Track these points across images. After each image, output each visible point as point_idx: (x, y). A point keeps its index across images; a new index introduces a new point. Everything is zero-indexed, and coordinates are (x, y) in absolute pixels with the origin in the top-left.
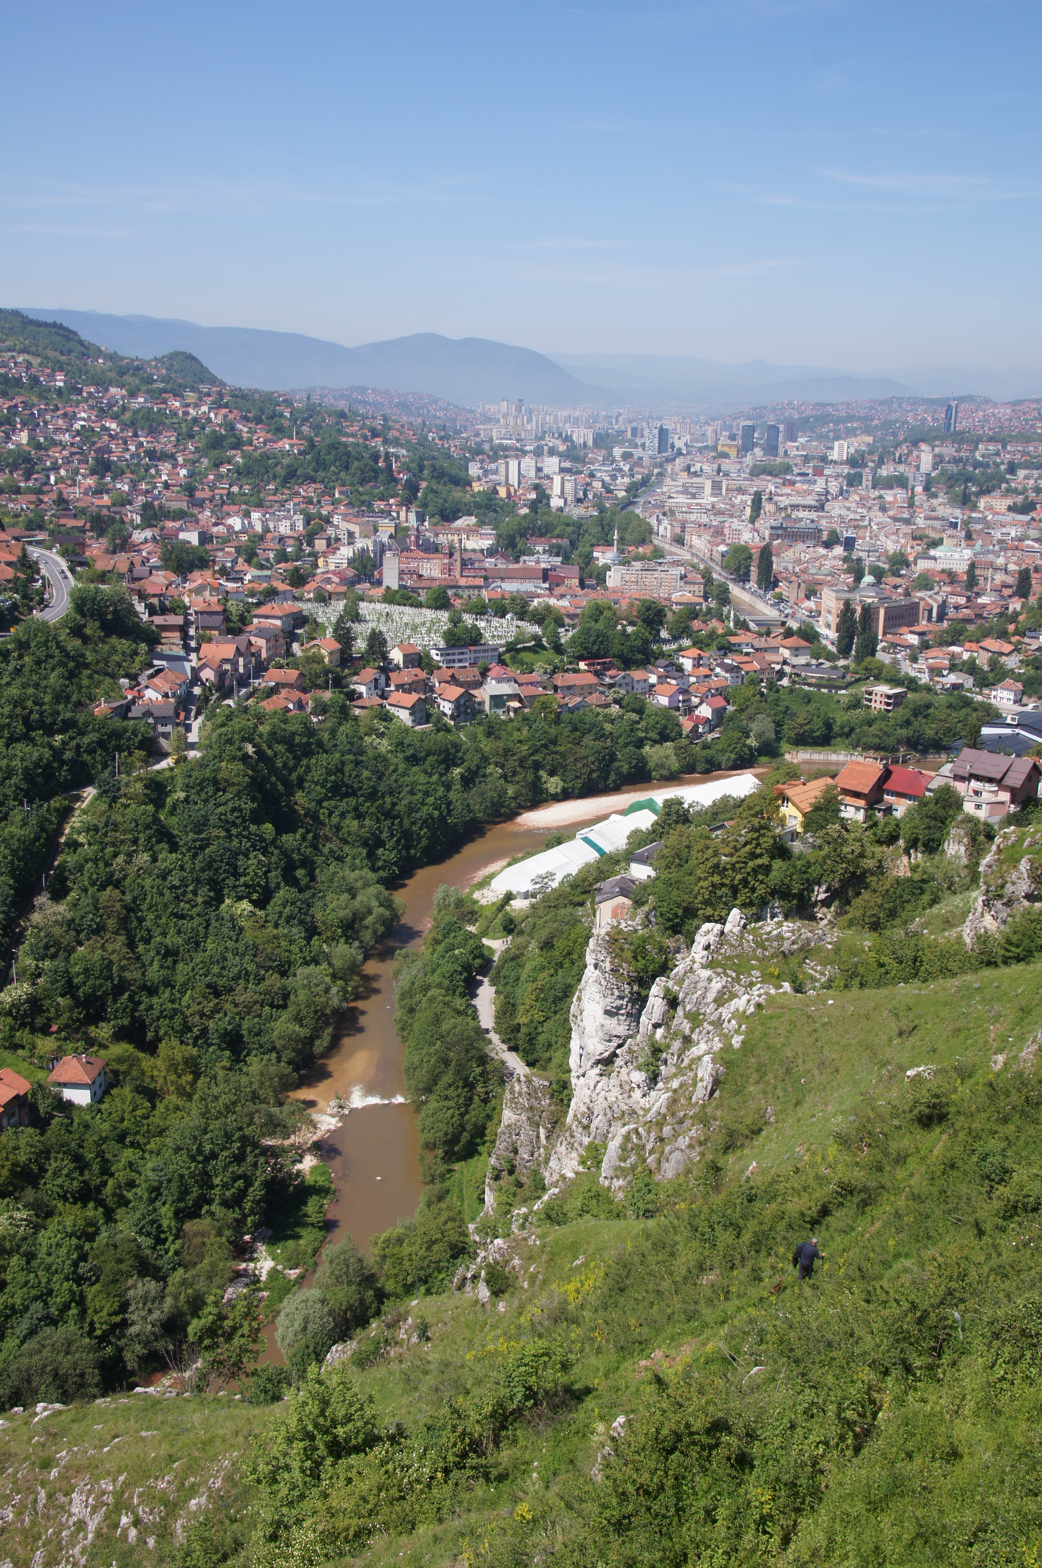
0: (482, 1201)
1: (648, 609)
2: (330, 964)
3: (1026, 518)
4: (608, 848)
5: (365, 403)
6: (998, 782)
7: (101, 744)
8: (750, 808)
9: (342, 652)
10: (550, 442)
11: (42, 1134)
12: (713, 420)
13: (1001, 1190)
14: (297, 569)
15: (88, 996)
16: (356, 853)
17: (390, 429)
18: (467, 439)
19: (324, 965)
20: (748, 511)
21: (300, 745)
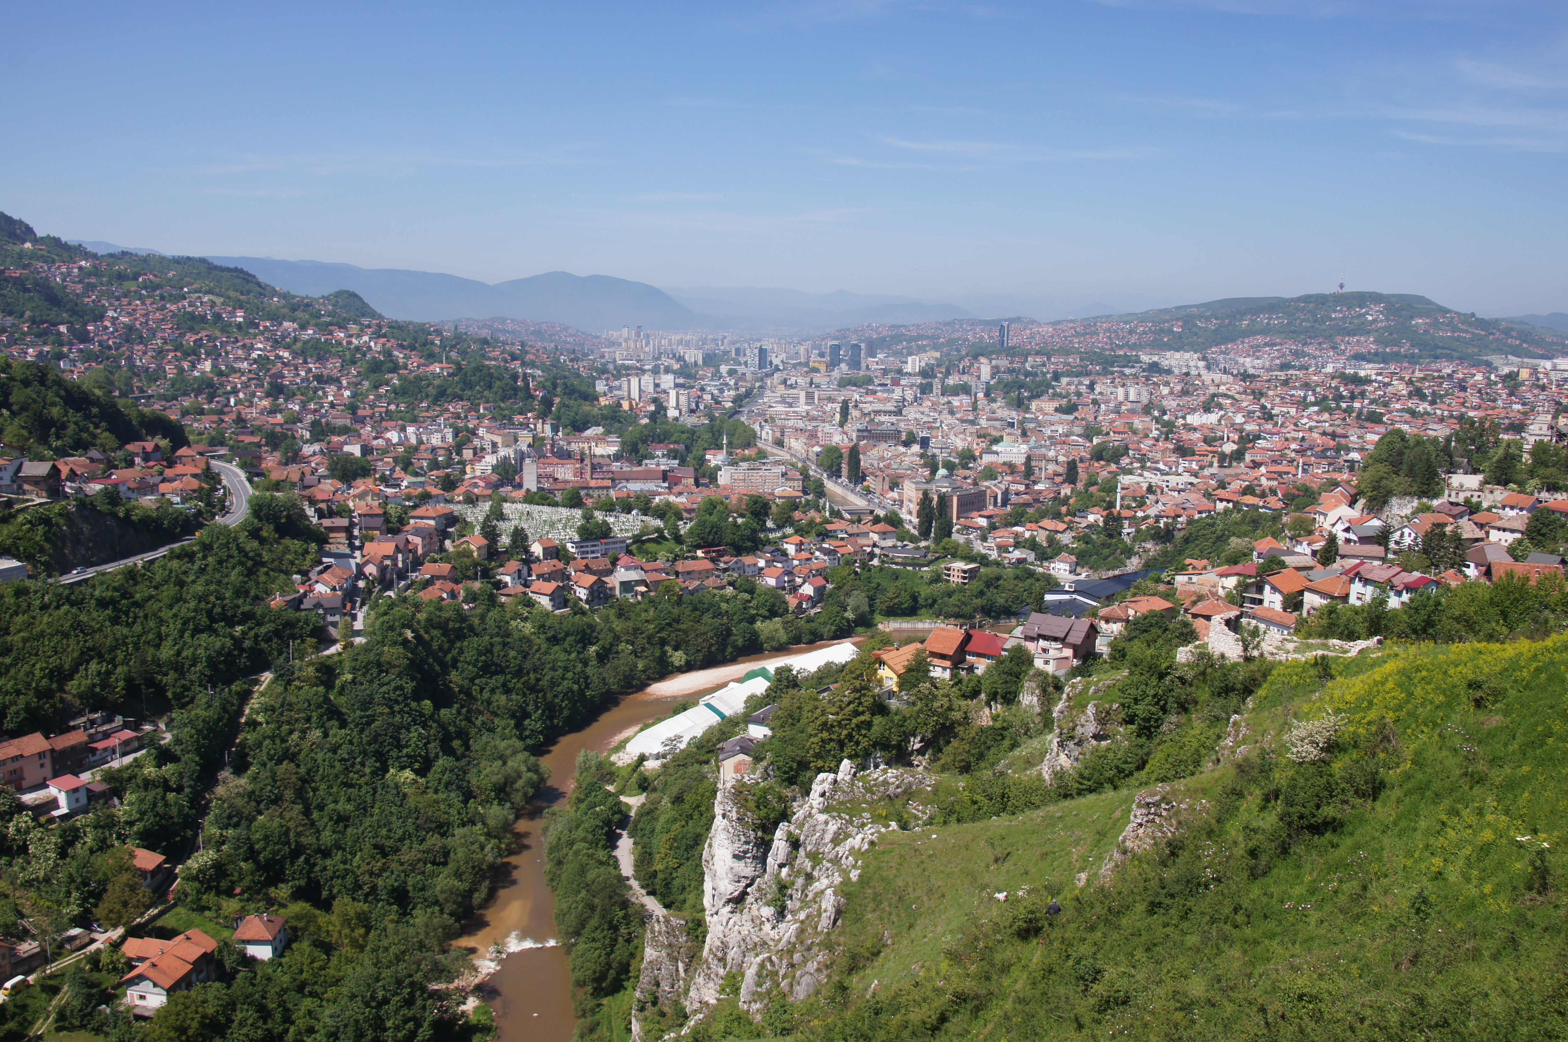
0: (629, 1030)
1: (755, 503)
2: (484, 824)
3: (1071, 417)
4: (728, 712)
5: (505, 331)
6: (1062, 640)
7: (277, 633)
8: (852, 672)
9: (489, 547)
10: (666, 361)
11: (228, 988)
12: (805, 340)
13: (1096, 987)
14: (448, 476)
15: (268, 861)
16: (504, 724)
17: (526, 353)
18: (594, 361)
19: (479, 826)
20: (838, 416)
21: (453, 629)
